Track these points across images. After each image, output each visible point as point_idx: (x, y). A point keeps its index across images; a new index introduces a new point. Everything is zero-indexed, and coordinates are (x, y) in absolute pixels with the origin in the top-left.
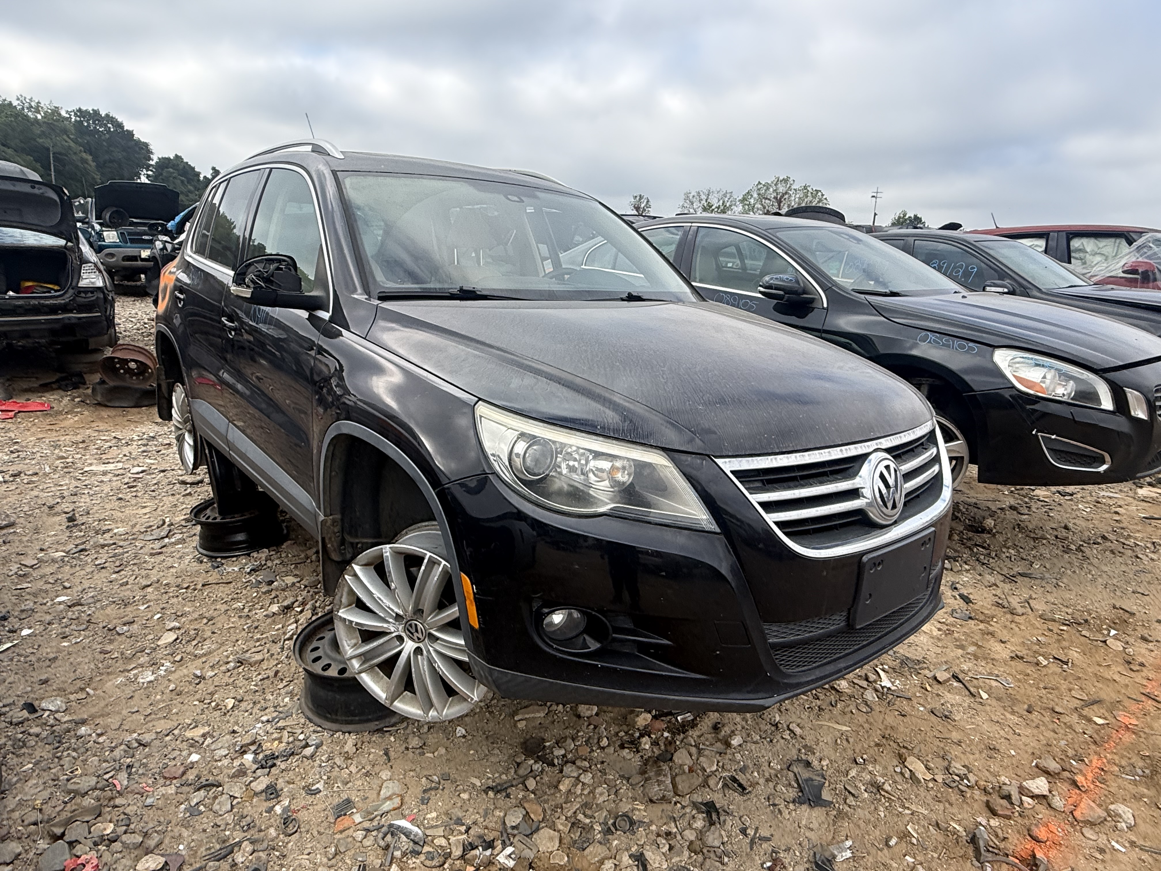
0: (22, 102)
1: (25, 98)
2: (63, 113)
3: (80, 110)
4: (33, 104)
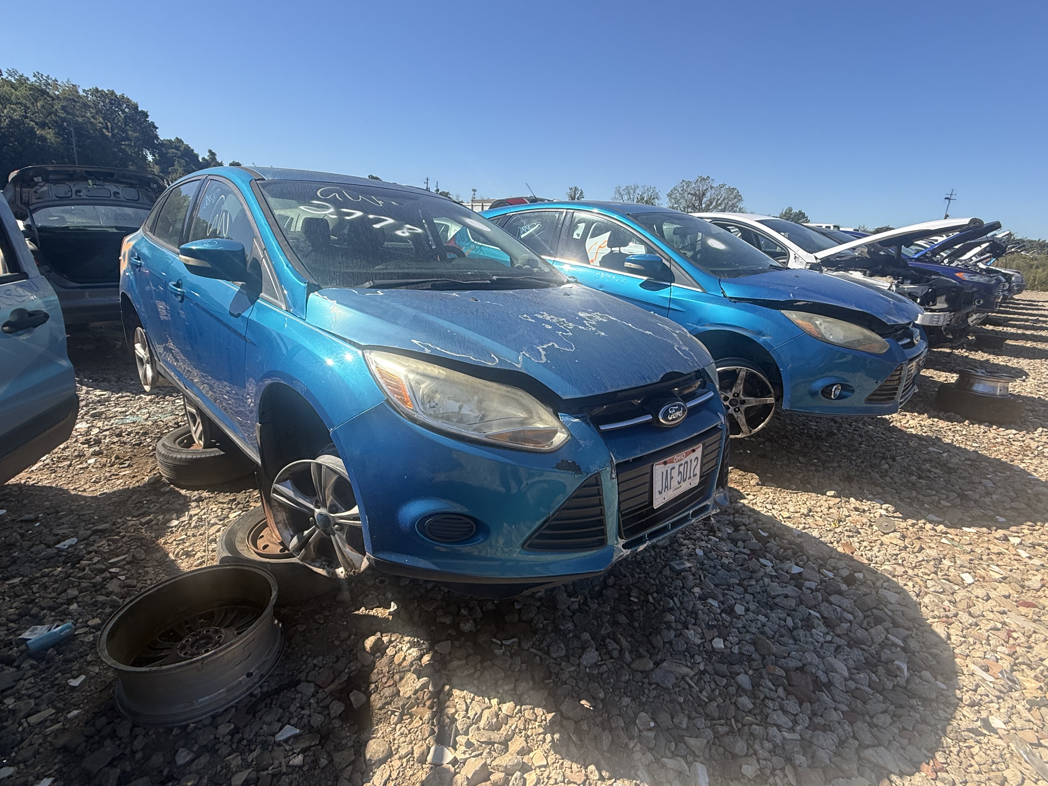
0: (39, 79)
1: (42, 75)
2: (81, 93)
3: (97, 90)
4: (50, 81)
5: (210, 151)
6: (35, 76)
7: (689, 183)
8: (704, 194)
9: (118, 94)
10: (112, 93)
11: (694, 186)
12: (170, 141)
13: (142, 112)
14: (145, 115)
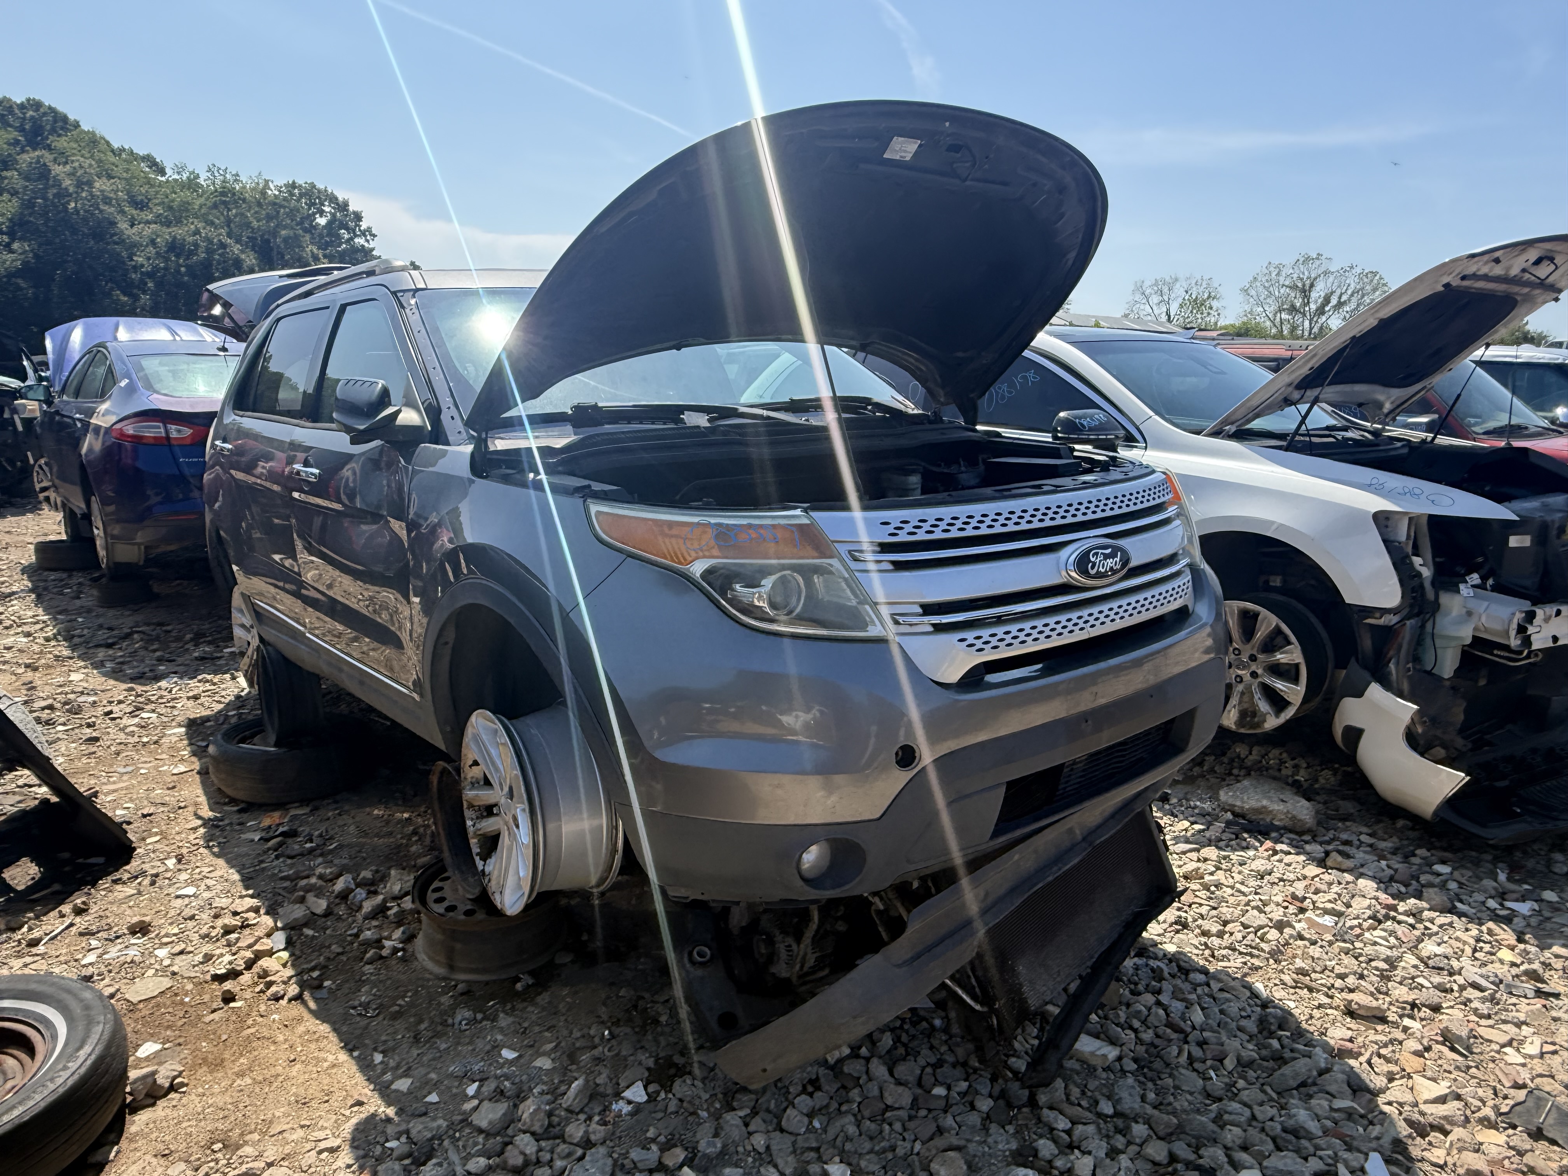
6: (209, 170)
8: (1312, 286)
9: (321, 186)
10: (313, 186)
11: (1291, 271)
13: (355, 213)
14: (358, 217)
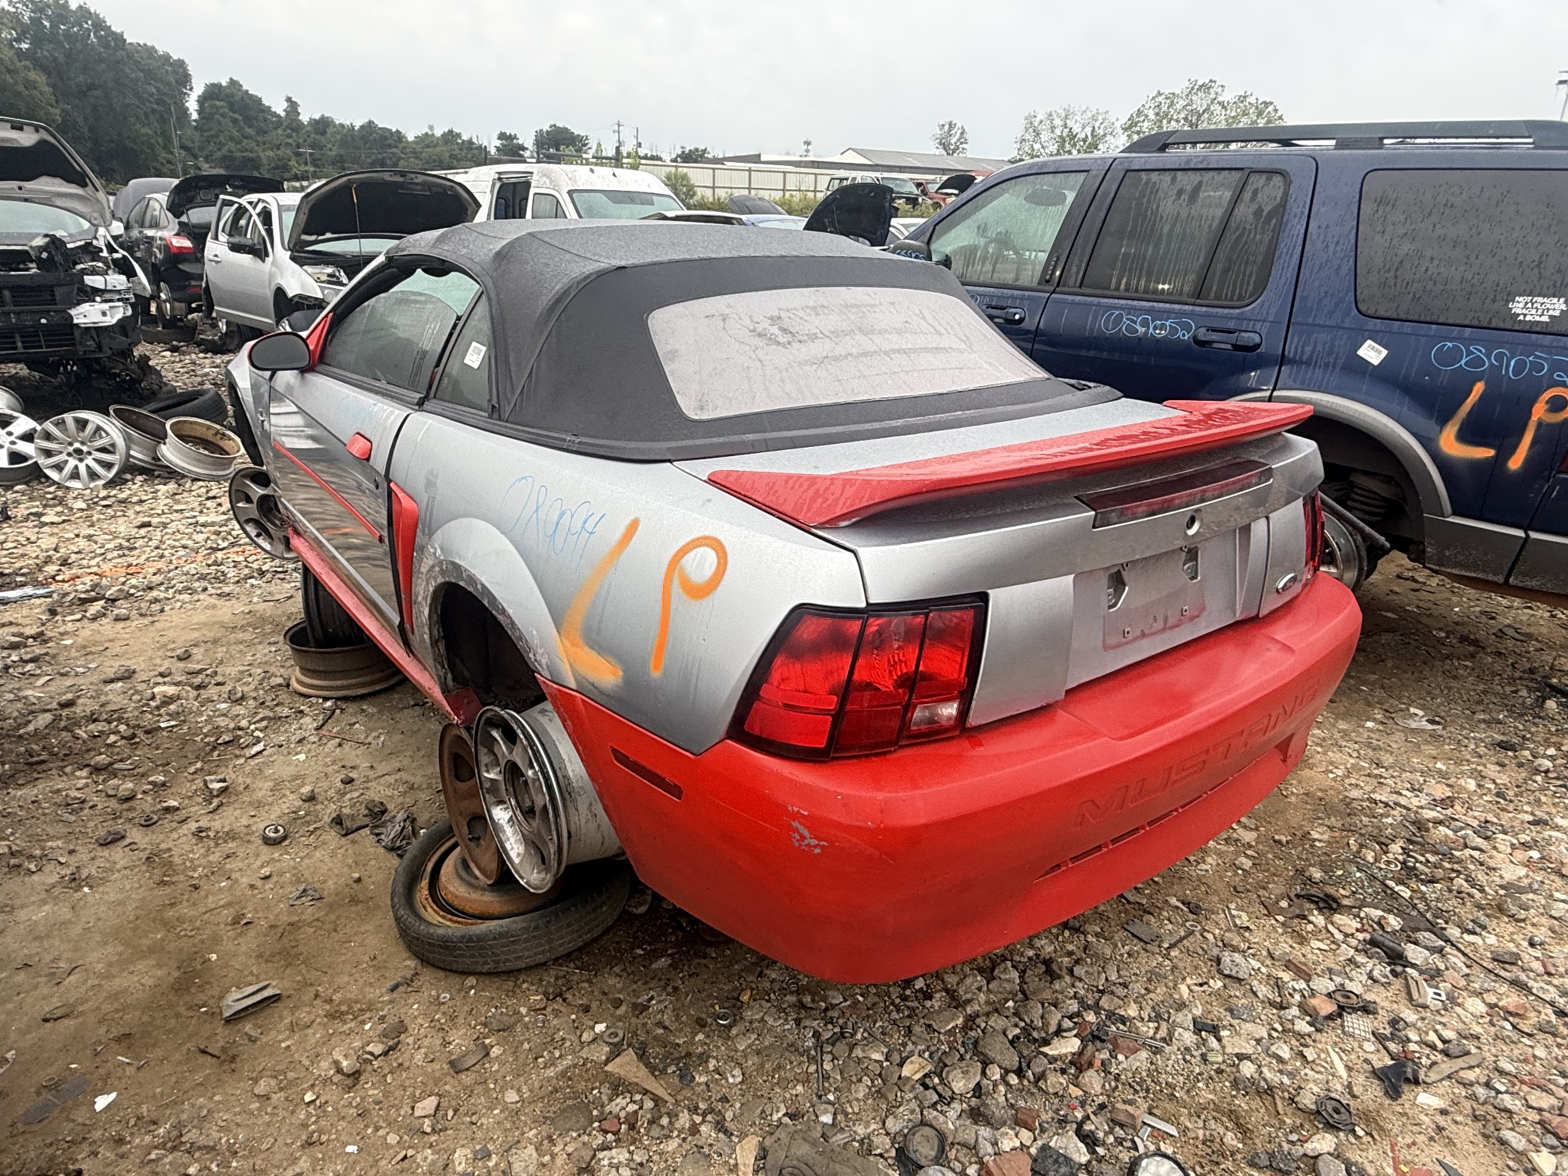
5: (289, 100)
7: (1172, 98)
12: (218, 86)
